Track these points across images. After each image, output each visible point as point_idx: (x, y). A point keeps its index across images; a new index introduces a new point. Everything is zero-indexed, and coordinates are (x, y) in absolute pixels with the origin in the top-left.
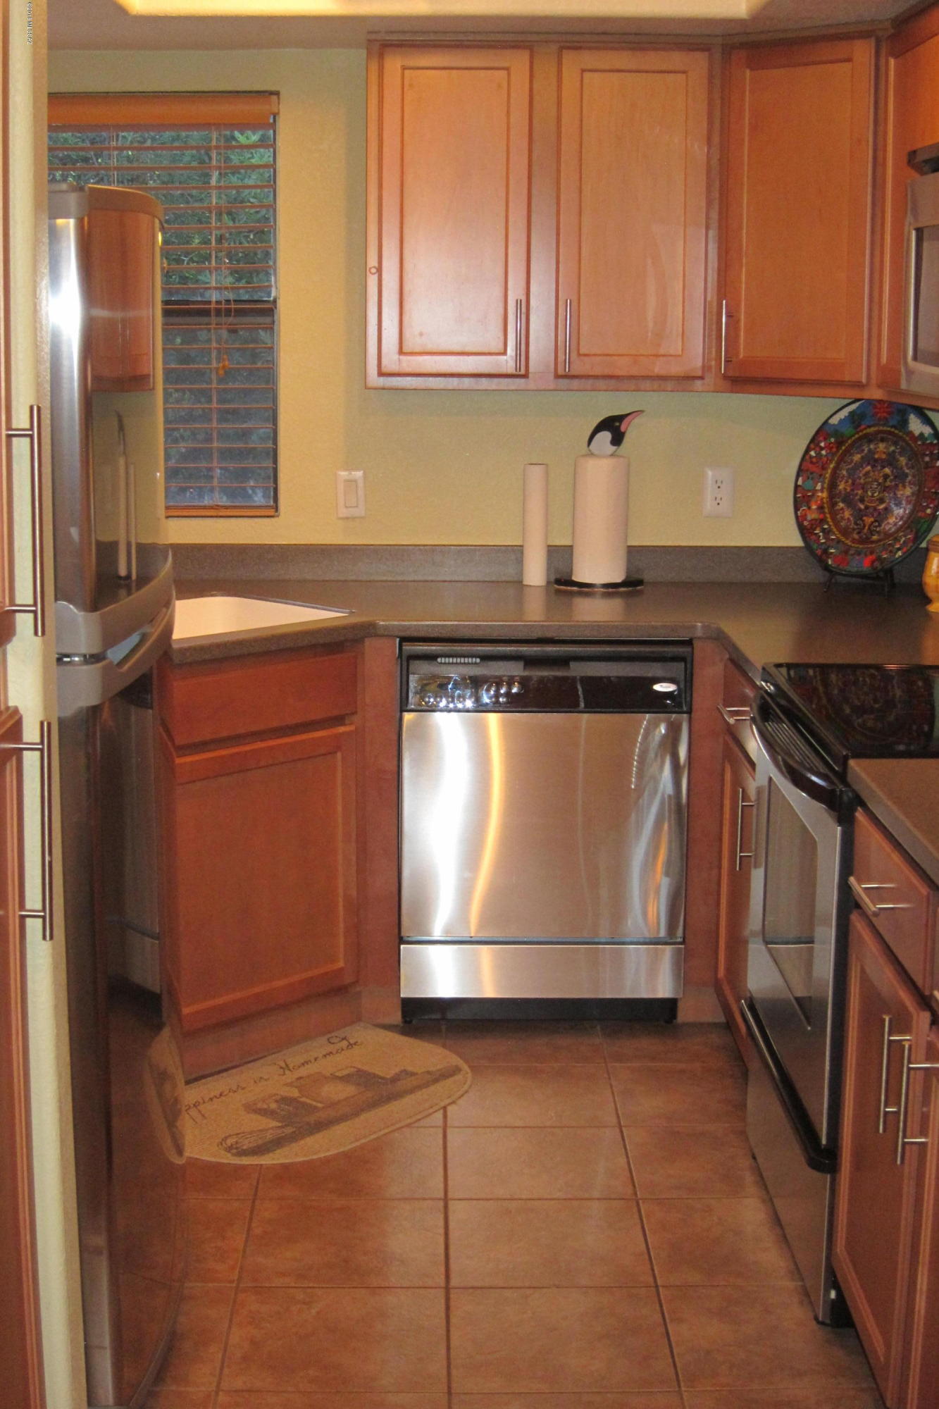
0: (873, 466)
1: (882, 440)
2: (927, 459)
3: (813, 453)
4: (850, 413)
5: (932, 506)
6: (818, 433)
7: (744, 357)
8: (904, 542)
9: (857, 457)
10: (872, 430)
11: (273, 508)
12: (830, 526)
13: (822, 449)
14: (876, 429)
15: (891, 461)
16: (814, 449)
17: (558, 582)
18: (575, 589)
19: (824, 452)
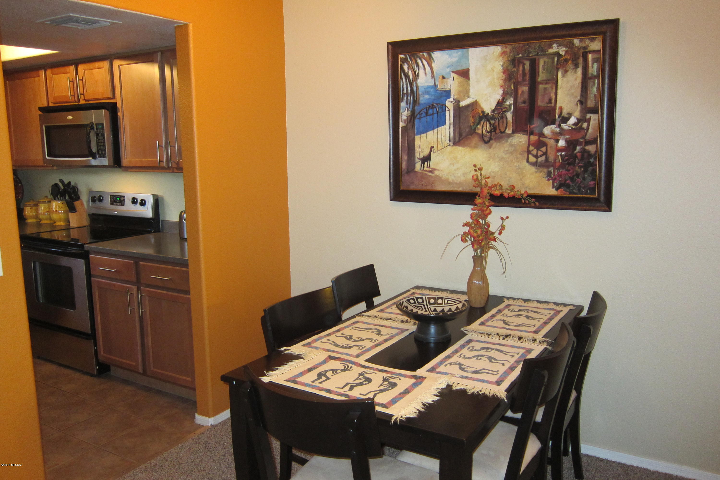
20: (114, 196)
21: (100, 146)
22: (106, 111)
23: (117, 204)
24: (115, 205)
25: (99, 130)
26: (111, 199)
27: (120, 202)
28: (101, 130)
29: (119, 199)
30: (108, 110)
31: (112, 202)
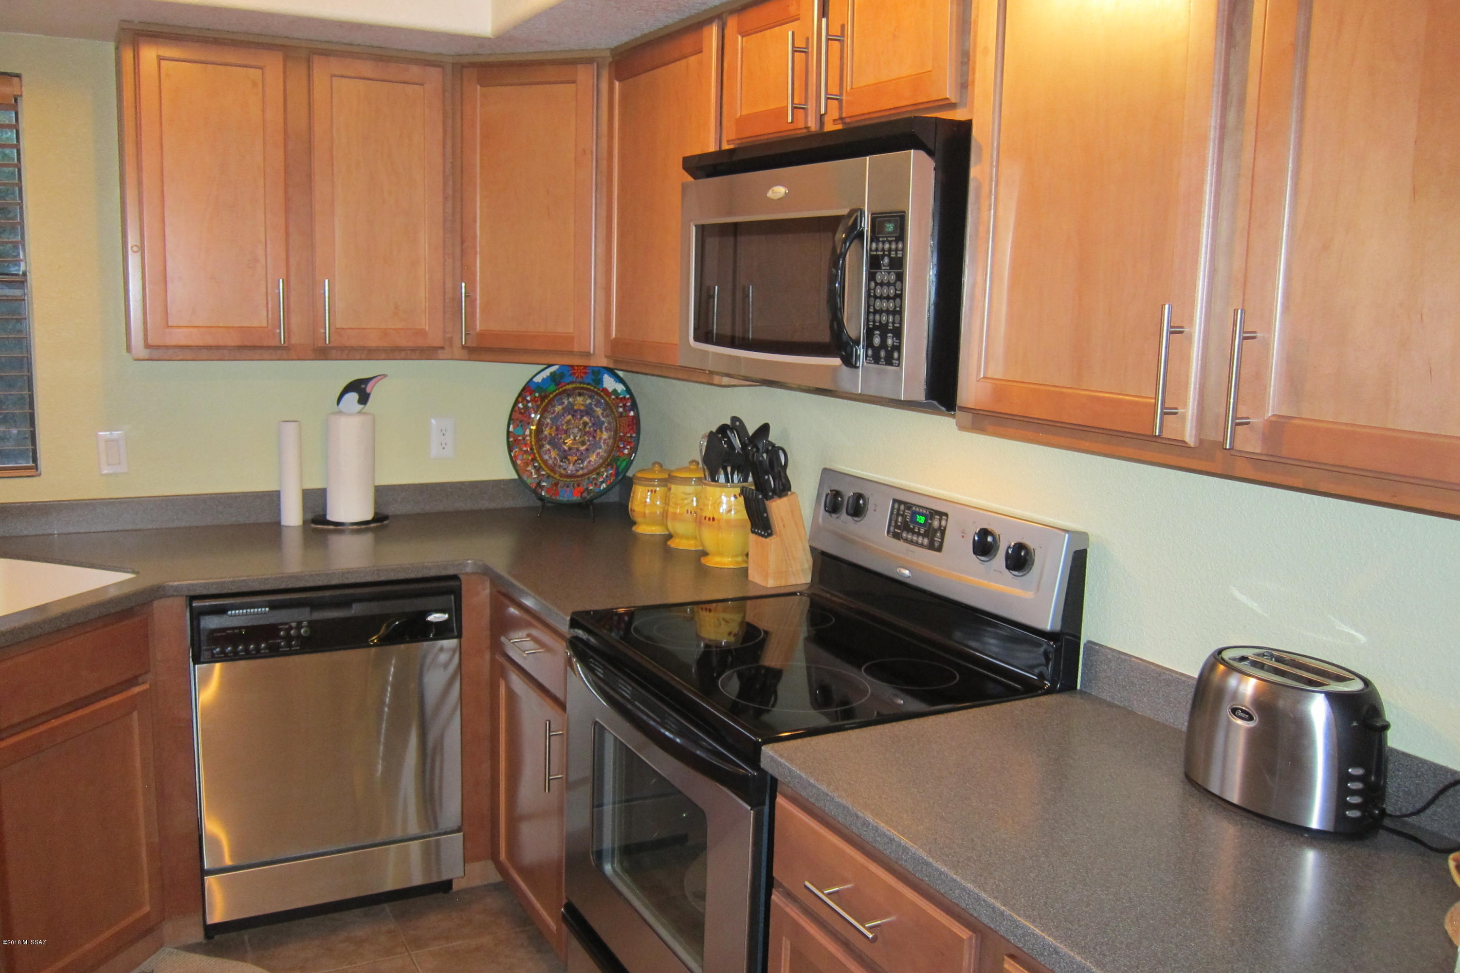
0: (573, 416)
1: (580, 395)
2: (621, 410)
3: (520, 405)
4: (551, 373)
5: (628, 447)
6: (524, 389)
7: (480, 330)
8: (607, 476)
9: (558, 408)
10: (570, 386)
11: (33, 468)
12: (540, 464)
13: (528, 402)
14: (574, 385)
15: (589, 411)
16: (521, 402)
17: (315, 521)
18: (331, 527)
19: (530, 405)
20: (908, 506)
21: (881, 312)
22: (922, 154)
23: (915, 538)
24: (906, 540)
25: (883, 242)
26: (895, 514)
27: (924, 535)
28: (890, 242)
29: (926, 521)
30: (930, 153)
31: (896, 527)
